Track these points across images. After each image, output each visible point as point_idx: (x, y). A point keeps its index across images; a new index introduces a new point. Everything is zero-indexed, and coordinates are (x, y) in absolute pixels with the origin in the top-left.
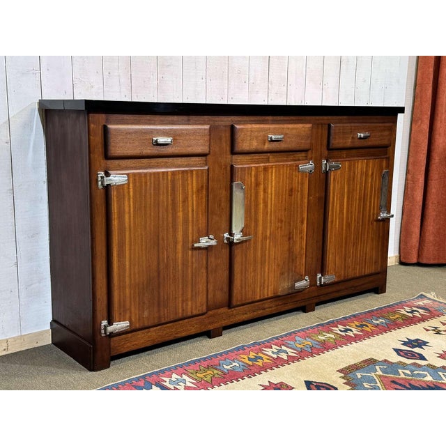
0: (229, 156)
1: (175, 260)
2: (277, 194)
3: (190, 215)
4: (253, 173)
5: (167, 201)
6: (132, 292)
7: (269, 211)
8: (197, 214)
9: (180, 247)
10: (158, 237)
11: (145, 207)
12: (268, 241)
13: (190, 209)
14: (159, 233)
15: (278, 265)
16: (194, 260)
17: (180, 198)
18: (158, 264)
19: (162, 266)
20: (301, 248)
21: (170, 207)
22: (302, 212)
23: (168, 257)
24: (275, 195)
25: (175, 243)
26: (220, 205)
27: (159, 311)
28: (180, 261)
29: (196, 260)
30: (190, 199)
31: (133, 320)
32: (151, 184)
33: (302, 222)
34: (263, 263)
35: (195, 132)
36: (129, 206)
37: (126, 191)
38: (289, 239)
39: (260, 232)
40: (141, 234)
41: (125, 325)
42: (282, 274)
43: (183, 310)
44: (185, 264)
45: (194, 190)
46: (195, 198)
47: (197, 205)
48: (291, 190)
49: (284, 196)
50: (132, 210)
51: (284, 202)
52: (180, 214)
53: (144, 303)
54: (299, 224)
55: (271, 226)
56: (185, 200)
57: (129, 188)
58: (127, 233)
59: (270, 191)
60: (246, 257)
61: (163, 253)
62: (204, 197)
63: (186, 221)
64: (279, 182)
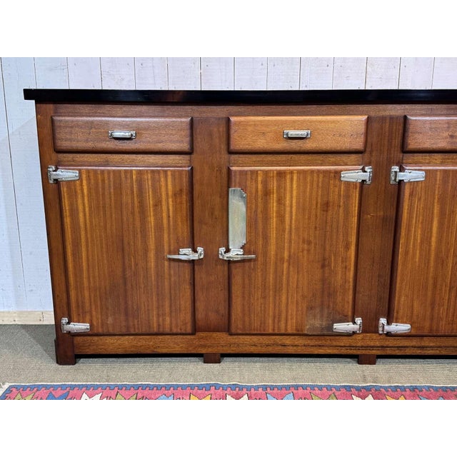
0: (226, 156)
1: (147, 269)
2: (302, 208)
3: (165, 221)
4: (260, 179)
5: (133, 203)
6: (92, 295)
7: (287, 227)
8: (175, 221)
9: (152, 255)
10: (123, 240)
11: (104, 207)
12: (285, 265)
13: (165, 215)
14: (123, 236)
15: (303, 296)
16: (172, 272)
17: (150, 202)
18: (124, 271)
19: (128, 273)
20: (346, 281)
21: (137, 210)
22: (346, 234)
23: (136, 265)
24: (298, 208)
25: (146, 251)
26: (212, 214)
27: (127, 320)
28: (153, 272)
29: (174, 273)
30: (164, 203)
31: (95, 323)
32: (109, 181)
33: (347, 247)
34: (277, 290)
35: (167, 126)
36: (83, 204)
37: (78, 188)
38: (323, 266)
39: (273, 253)
40: (101, 236)
41: (84, 327)
42: (311, 308)
43: (159, 325)
44: (159, 275)
45: (170, 193)
46: (171, 203)
47: (175, 211)
48: (326, 206)
49: (313, 212)
50: (87, 209)
51: (313, 219)
52: (152, 219)
53: (107, 309)
54: (342, 249)
55: (290, 247)
56: (157, 204)
57: (81, 185)
58: (83, 233)
59: (288, 202)
61: (130, 260)
62: (184, 202)
63: (159, 228)
64: (305, 192)
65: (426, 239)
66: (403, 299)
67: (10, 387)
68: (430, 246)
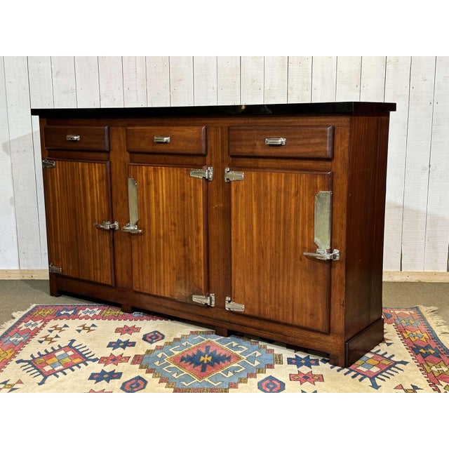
1: (87, 233)
2: (169, 197)
3: (96, 200)
4: (144, 172)
5: (80, 185)
6: (62, 247)
7: (161, 210)
8: (100, 200)
9: (90, 223)
10: (75, 213)
11: (66, 187)
12: (162, 240)
13: (95, 195)
14: (75, 208)
15: (174, 269)
16: (100, 237)
17: (88, 185)
18: (76, 233)
19: (78, 235)
20: (198, 259)
21: (82, 190)
22: (197, 221)
23: (82, 229)
24: (166, 197)
25: (87, 220)
27: (79, 270)
28: (90, 235)
30: (95, 186)
31: (64, 268)
33: (198, 231)
34: (158, 261)
38: (184, 245)
39: (154, 230)
40: (65, 207)
42: (178, 279)
43: (94, 276)
45: (98, 180)
46: (98, 187)
47: (100, 192)
48: (183, 195)
49: (176, 201)
51: (176, 205)
52: (89, 197)
53: (69, 259)
54: (195, 233)
55: (163, 227)
56: (92, 187)
58: (57, 204)
59: (160, 191)
60: (142, 249)
61: (79, 225)
62: (105, 187)
63: (93, 203)
64: (170, 185)
65: (250, 230)
66: (237, 281)
67: (36, 307)
68: (252, 236)
